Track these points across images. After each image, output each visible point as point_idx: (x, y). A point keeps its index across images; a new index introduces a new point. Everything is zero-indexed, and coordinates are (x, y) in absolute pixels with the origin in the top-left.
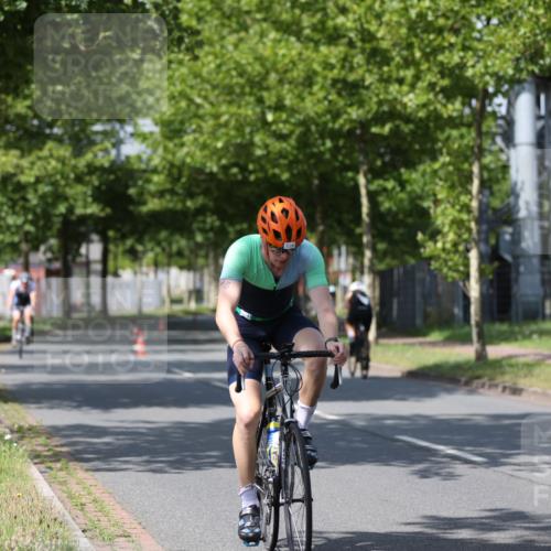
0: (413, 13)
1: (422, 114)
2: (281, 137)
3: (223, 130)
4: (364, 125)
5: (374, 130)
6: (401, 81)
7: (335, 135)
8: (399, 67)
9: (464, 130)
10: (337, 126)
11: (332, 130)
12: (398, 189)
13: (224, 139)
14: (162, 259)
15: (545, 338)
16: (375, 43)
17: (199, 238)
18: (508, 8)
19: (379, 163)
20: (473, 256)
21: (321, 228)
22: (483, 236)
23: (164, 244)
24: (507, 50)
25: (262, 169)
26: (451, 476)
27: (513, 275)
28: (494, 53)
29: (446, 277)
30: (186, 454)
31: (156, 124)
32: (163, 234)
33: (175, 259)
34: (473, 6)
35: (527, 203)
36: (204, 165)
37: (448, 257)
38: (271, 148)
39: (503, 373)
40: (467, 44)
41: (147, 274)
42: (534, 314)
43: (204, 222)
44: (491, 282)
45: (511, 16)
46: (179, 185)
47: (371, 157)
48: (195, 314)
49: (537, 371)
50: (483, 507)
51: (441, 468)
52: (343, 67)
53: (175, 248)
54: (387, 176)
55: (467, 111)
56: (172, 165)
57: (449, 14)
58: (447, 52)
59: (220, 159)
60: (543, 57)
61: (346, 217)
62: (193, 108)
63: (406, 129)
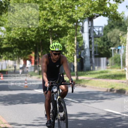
0: (61, 4)
1: (63, 26)
2: (33, 31)
3: (20, 30)
4: (51, 28)
5: (54, 30)
6: (60, 19)
7: (45, 31)
8: (59, 16)
9: (73, 29)
10: (45, 29)
11: (44, 29)
12: (59, 42)
13: (20, 32)
14: (7, 58)
15: (91, 75)
16: (53, 11)
17: (15, 53)
18: (82, 3)
19: (54, 37)
20: (75, 57)
21: (42, 51)
22: (77, 53)
23: (7, 55)
24: (82, 12)
25: (29, 38)
26: (71, 105)
27: (84, 61)
28: (79, 13)
29: (69, 62)
30: (12, 101)
31: (5, 28)
32: (7, 53)
33: (10, 58)
34: (74, 2)
35: (87, 45)
36: (16, 37)
37: (70, 57)
38: (31, 34)
39: (82, 83)
40: (73, 11)
41: (3, 62)
42: (89, 70)
43: (16, 50)
44: (79, 62)
45: (83, 4)
46: (10, 41)
47: (53, 35)
49: (89, 82)
50: (78, 112)
51: (69, 104)
52: (46, 16)
53: (9, 56)
54: (56, 40)
55: (74, 25)
56: (9, 37)
57: (69, 4)
58: (69, 13)
59: (19, 36)
60: (90, 14)
61: (47, 48)
63: (60, 29)
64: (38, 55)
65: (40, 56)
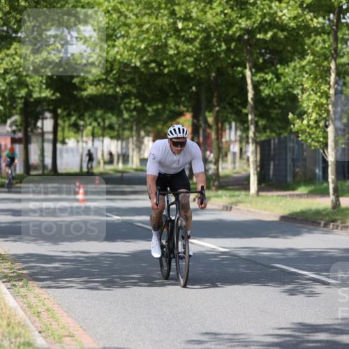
1: (292, 24)
2: (188, 41)
3: (146, 36)
4: (250, 32)
5: (258, 36)
7: (228, 40)
9: (326, 37)
10: (230, 33)
11: (227, 36)
12: (275, 80)
13: (146, 42)
14: (98, 131)
17: (126, 116)
19: (261, 60)
20: (331, 130)
21: (217, 109)
23: (100, 120)
25: (174, 64)
26: (312, 294)
29: (310, 146)
32: (99, 113)
33: (108, 131)
36: (130, 61)
37: (311, 132)
38: (180, 49)
41: (87, 142)
43: (130, 103)
46: (111, 76)
47: (255, 56)
48: (122, 172)
51: (305, 288)
53: (107, 122)
54: (266, 71)
55: (327, 22)
56: (107, 61)
59: (142, 57)
61: (236, 101)
62: (122, 19)
63: (281, 35)
64: (206, 121)
65: (210, 126)
